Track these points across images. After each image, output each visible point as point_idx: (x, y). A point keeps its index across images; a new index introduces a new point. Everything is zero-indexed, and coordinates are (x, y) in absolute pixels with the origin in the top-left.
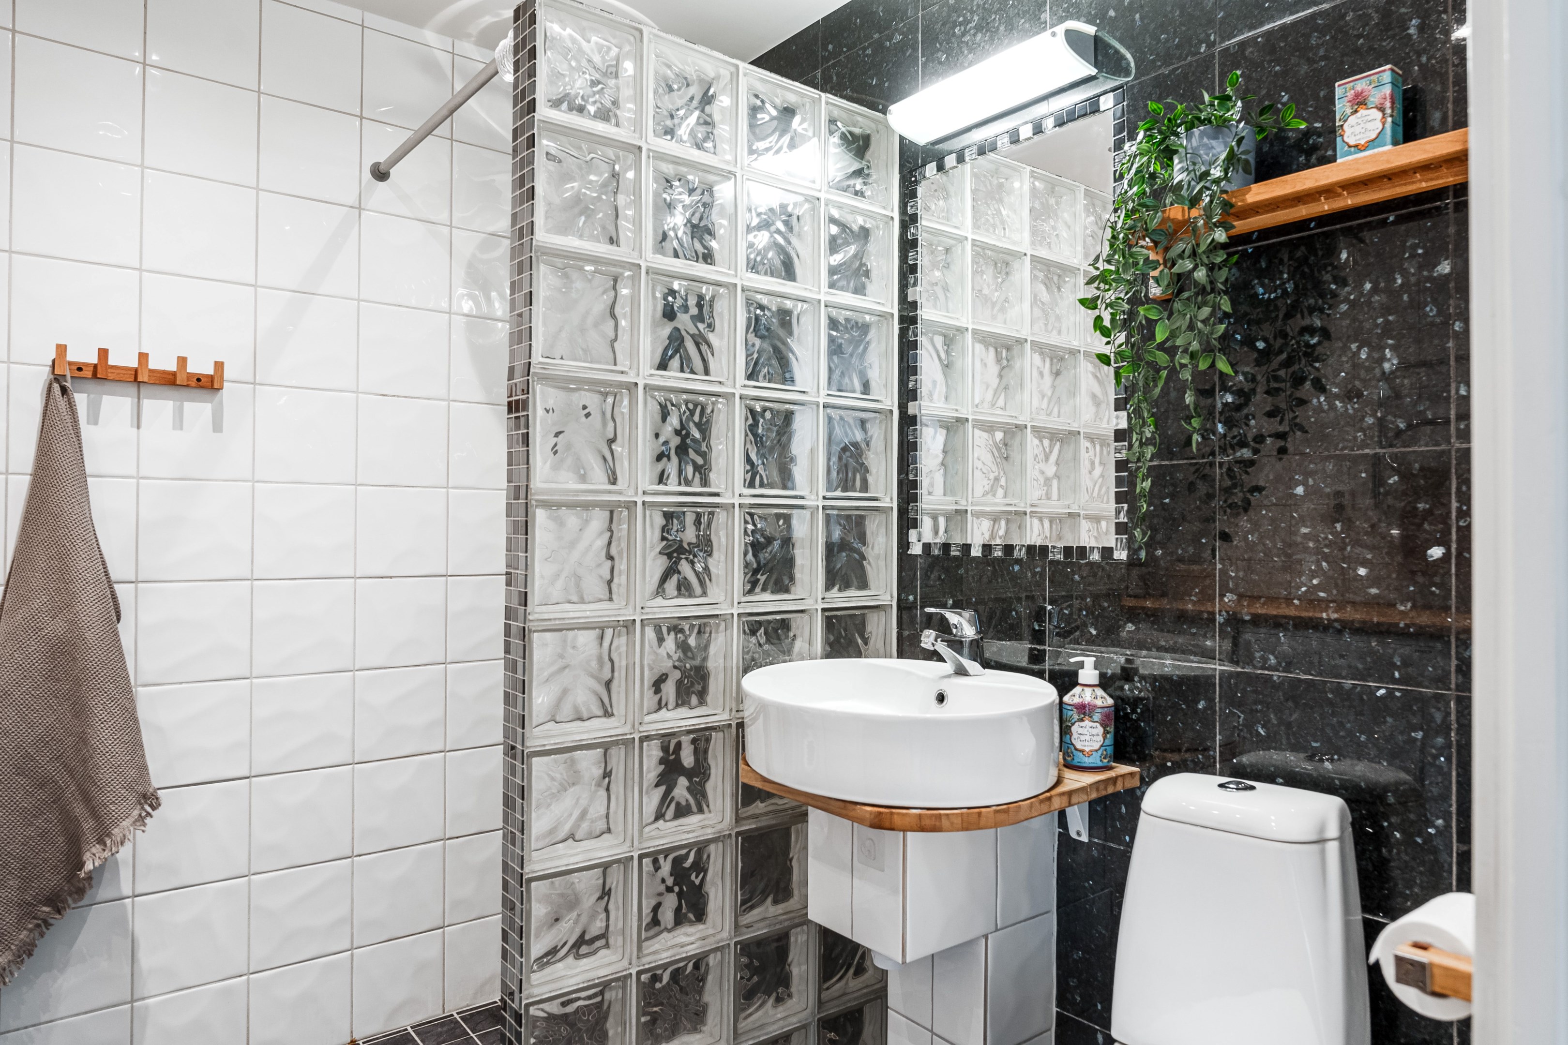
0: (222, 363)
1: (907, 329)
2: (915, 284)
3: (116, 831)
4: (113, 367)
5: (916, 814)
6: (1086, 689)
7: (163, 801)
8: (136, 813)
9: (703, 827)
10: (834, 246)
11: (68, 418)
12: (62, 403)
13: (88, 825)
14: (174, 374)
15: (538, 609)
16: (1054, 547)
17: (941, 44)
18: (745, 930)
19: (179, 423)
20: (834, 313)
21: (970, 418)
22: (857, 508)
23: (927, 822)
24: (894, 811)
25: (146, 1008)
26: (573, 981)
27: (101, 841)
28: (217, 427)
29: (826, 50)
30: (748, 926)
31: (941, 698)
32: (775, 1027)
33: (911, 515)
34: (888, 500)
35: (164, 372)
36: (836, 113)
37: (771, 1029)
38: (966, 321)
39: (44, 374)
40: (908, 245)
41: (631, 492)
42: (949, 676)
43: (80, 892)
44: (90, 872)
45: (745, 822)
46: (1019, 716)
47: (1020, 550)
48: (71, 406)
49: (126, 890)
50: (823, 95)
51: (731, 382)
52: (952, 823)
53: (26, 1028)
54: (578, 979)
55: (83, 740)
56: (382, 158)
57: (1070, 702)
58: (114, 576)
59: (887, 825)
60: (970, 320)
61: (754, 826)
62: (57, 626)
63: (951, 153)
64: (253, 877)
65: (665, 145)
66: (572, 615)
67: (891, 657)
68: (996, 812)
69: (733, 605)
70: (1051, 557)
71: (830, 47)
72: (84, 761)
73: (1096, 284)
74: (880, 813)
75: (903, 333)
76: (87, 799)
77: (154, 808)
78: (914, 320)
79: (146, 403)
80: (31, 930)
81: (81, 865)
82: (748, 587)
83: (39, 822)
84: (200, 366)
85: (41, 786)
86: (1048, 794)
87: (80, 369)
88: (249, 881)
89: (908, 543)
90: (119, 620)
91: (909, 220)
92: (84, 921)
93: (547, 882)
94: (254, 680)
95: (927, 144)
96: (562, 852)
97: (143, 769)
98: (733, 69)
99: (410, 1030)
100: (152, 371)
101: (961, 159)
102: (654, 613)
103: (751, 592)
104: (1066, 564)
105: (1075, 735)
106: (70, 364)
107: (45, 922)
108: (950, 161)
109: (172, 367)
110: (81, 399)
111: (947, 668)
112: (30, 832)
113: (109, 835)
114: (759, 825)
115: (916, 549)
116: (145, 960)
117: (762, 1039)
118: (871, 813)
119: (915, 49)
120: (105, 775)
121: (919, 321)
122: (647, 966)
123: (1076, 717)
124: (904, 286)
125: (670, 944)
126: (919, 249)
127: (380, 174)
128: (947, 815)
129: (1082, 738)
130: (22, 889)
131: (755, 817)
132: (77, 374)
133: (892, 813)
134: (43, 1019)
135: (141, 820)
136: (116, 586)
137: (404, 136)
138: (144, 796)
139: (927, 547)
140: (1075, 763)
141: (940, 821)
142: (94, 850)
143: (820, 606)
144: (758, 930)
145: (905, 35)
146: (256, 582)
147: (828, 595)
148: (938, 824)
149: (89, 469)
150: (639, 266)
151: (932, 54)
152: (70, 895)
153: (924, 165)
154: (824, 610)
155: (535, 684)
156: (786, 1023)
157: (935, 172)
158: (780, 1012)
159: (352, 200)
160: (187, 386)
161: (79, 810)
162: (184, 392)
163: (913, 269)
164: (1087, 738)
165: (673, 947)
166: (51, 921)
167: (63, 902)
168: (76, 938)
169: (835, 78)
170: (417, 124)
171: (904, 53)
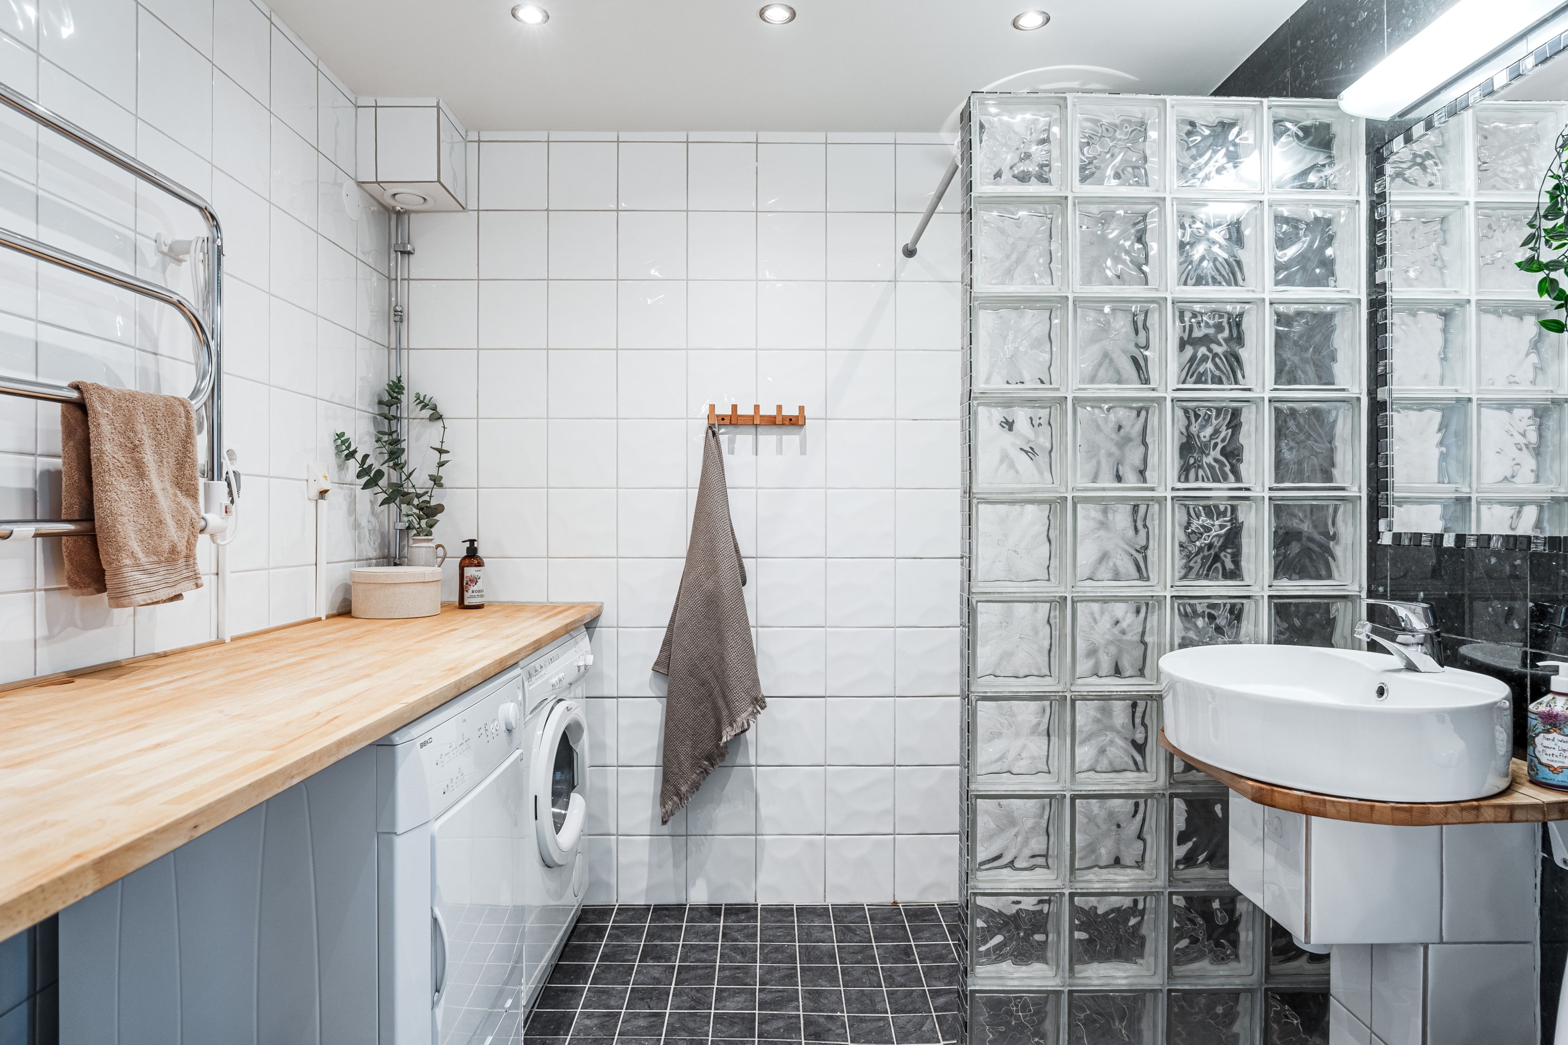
0: (803, 407)
1: (1376, 312)
2: (1384, 265)
3: (738, 719)
4: (740, 416)
5: (1298, 796)
6: (1558, 698)
7: (768, 705)
8: (750, 709)
9: (1137, 783)
10: (1281, 243)
11: (716, 452)
12: (713, 442)
13: (725, 713)
14: (775, 417)
15: (981, 584)
16: (1537, 538)
17: (1406, 10)
18: (1181, 883)
19: (780, 450)
20: (1281, 308)
21: (1474, 397)
22: (1315, 498)
23: (1310, 806)
24: (1275, 788)
25: (764, 841)
26: (1012, 886)
27: (731, 725)
28: (803, 451)
29: (1295, 47)
30: (1185, 881)
31: (1381, 692)
32: (1216, 981)
33: (1381, 504)
34: (1356, 489)
35: (770, 416)
36: (1282, 113)
37: (1210, 982)
38: (1469, 290)
39: (705, 424)
40: (1377, 225)
41: (1063, 489)
42: (1399, 670)
43: (722, 755)
44: (725, 743)
45: (1181, 786)
46: (1440, 715)
47: (1498, 540)
48: (718, 443)
49: (753, 762)
50: (1265, 100)
51: (1163, 387)
52: (1338, 812)
53: (700, 835)
54: (1017, 885)
55: (722, 659)
56: (908, 240)
57: (1534, 710)
58: (742, 554)
59: (1268, 801)
60: (1474, 291)
61: (1190, 791)
62: (709, 585)
63: (1418, 121)
64: (827, 767)
65: (1090, 190)
66: (1010, 590)
67: (1360, 649)
68: (1393, 808)
69: (1165, 588)
70: (1533, 548)
71: (1299, 43)
72: (723, 672)
73: (1531, 245)
74: (1262, 789)
75: (1372, 317)
76: (725, 697)
77: (762, 708)
78: (1383, 303)
79: (760, 437)
80: (698, 774)
81: (721, 738)
82: (1183, 572)
83: (701, 707)
84: (790, 410)
85: (703, 685)
86: (1475, 803)
87: (723, 419)
88: (825, 768)
89: (1378, 533)
90: (744, 583)
91: (1378, 200)
92: (729, 776)
93: (995, 802)
94: (828, 629)
95: (1394, 117)
96: (1003, 780)
97: (756, 682)
98: (1160, 105)
99: (936, 906)
100: (761, 416)
101: (1429, 126)
102: (1085, 592)
103: (1185, 577)
104: (1550, 557)
105: (1539, 748)
106: (718, 416)
107: (705, 770)
108: (1418, 130)
109: (774, 412)
110: (723, 439)
111: (1395, 661)
112: (697, 713)
113: (735, 721)
114: (1196, 791)
115: (1386, 539)
116: (764, 810)
117: (1199, 987)
118: (1252, 787)
119: (1381, 22)
120: (733, 682)
121: (1388, 303)
122: (1079, 891)
123: (1540, 727)
124: (1372, 269)
125: (1103, 877)
126: (1388, 228)
127: (910, 252)
128: (1333, 802)
129: (1549, 751)
130: (694, 748)
131: (1194, 783)
132: (722, 422)
133: (1273, 791)
134: (709, 833)
135: (754, 714)
136: (744, 560)
137: (919, 219)
138: (756, 699)
139: (1397, 537)
140: (1540, 777)
141: (1325, 807)
142: (727, 730)
143: (1267, 593)
144: (1196, 887)
145: (1370, 10)
146: (828, 560)
147: (1275, 583)
148: (1321, 809)
149: (728, 483)
150: (1067, 297)
151: (1398, 22)
152: (718, 756)
153: (1391, 140)
154: (1270, 597)
155: (979, 642)
156: (1227, 981)
157: (1402, 145)
158: (1222, 970)
159: (890, 276)
160: (783, 424)
161: (721, 703)
162: (784, 429)
163: (1382, 250)
164: (1556, 752)
165: (1106, 881)
166: (709, 771)
167: (715, 760)
168: (725, 786)
169: (1303, 73)
170: (925, 208)
171: (1369, 29)
